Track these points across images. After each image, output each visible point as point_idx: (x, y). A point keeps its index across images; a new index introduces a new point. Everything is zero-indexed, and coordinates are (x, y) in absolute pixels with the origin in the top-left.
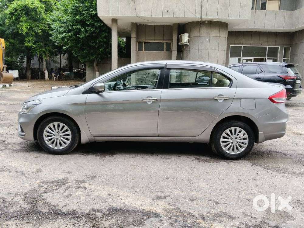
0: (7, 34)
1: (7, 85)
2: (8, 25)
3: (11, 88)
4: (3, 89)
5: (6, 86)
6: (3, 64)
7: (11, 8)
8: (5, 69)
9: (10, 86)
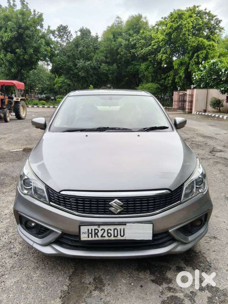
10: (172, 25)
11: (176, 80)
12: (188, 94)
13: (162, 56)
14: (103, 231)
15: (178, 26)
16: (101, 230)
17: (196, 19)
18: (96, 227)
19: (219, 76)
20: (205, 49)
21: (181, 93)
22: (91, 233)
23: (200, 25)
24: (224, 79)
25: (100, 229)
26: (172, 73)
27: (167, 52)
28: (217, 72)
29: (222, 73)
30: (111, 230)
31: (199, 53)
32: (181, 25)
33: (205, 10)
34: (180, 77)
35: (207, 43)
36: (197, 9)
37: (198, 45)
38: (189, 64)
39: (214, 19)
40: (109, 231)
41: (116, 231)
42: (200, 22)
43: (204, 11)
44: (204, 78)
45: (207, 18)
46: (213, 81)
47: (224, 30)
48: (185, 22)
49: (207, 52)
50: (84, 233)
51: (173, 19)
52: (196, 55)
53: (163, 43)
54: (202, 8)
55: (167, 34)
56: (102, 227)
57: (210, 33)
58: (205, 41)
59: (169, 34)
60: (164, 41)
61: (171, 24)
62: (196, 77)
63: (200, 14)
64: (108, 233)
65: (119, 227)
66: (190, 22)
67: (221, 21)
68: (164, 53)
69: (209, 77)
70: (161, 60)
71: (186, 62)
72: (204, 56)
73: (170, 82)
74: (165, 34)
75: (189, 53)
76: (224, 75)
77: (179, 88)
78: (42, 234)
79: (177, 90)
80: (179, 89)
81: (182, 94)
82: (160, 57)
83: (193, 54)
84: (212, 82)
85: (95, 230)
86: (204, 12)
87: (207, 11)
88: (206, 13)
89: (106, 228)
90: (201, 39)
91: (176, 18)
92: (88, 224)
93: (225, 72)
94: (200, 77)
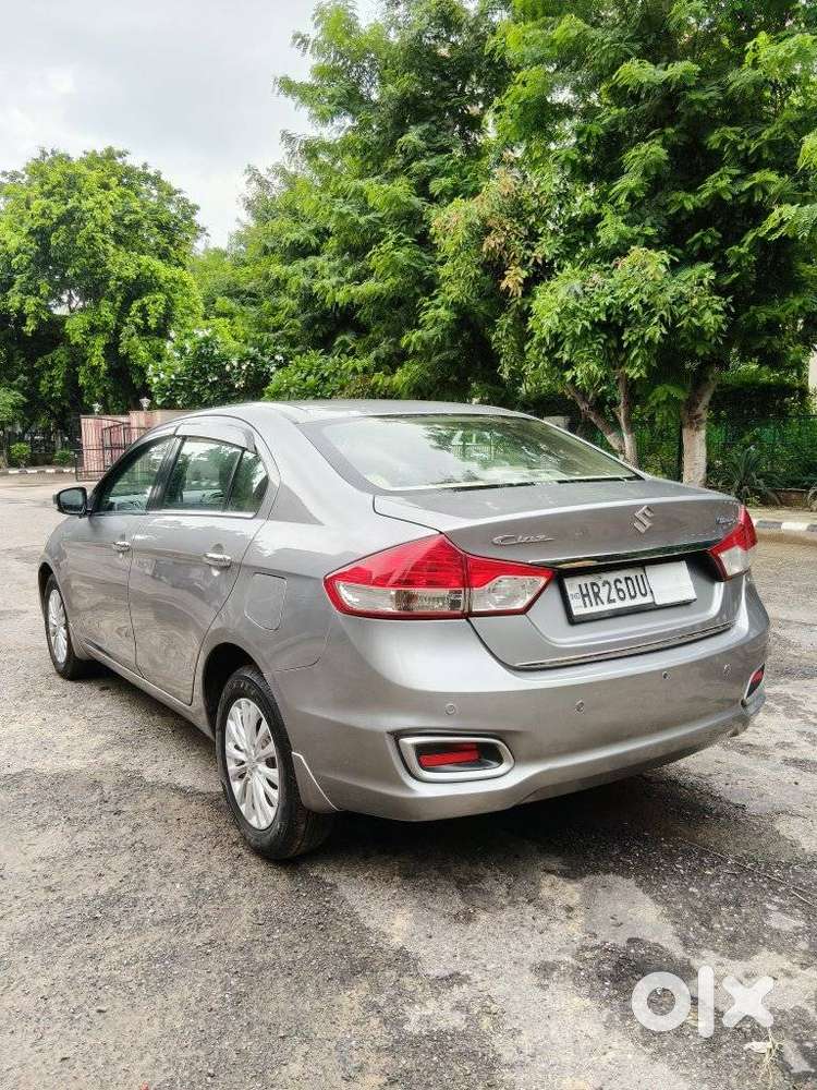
10: (48, 207)
11: (81, 381)
12: (134, 424)
13: (23, 303)
15: (70, 213)
17: (123, 196)
19: (224, 376)
20: (160, 290)
21: (107, 421)
23: (136, 213)
24: (240, 384)
26: (60, 355)
27: (38, 289)
28: (218, 364)
29: (233, 368)
31: (145, 300)
32: (76, 209)
33: (145, 166)
34: (94, 369)
35: (163, 271)
36: (119, 161)
37: (138, 277)
38: (118, 331)
39: (174, 198)
42: (135, 205)
43: (141, 170)
44: (184, 381)
45: (155, 192)
46: (208, 388)
47: (207, 235)
48: (90, 203)
49: (170, 299)
51: (46, 187)
52: (136, 305)
53: (22, 258)
54: (134, 161)
55: (32, 232)
57: (167, 240)
58: (157, 264)
59: (41, 235)
60: (25, 252)
61: (45, 202)
62: (162, 376)
63: (131, 179)
66: (105, 203)
67: (198, 208)
68: (29, 292)
69: (197, 378)
70: (19, 311)
71: (106, 324)
72: (161, 310)
73: (58, 384)
74: (25, 230)
75: (113, 299)
76: (239, 373)
77: (97, 407)
79: (89, 411)
80: (97, 410)
81: (111, 424)
82: (17, 305)
83: (128, 302)
84: (207, 391)
86: (140, 175)
87: (151, 171)
88: (147, 178)
90: (145, 259)
91: (59, 184)
93: (239, 367)
94: (173, 377)
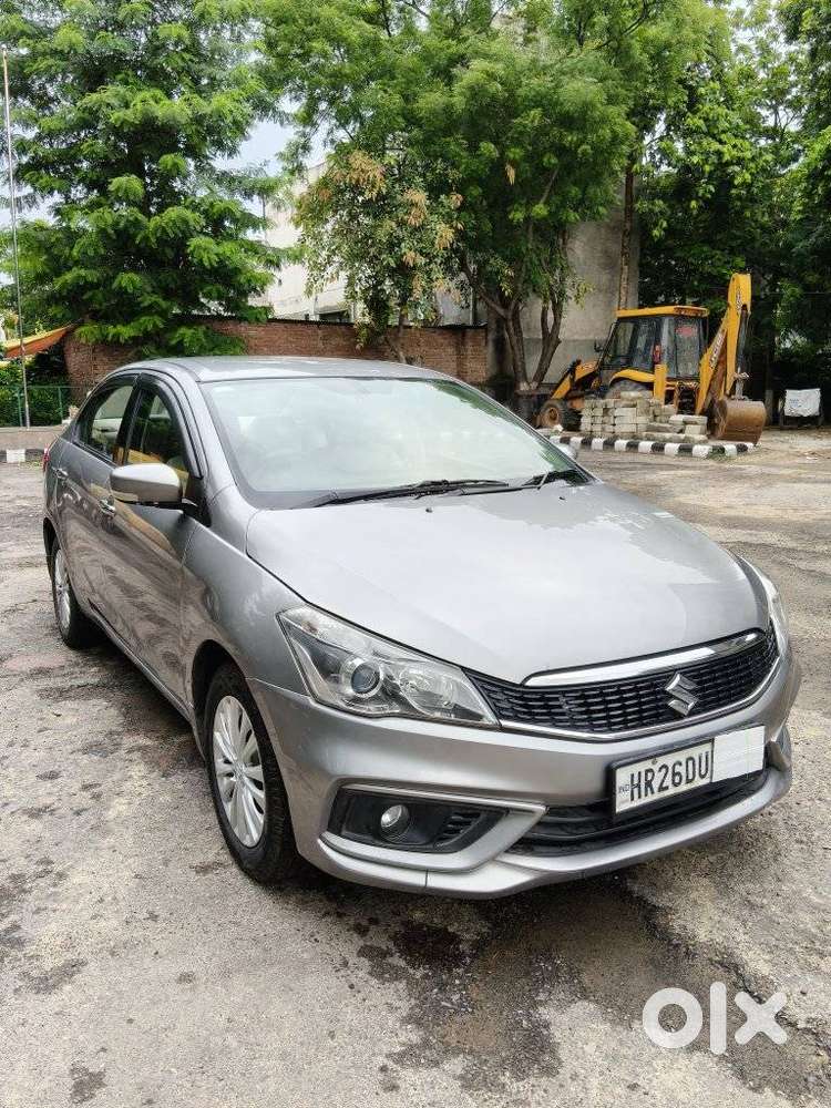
0: (800, 254)
1: (730, 447)
2: (801, 219)
3: (742, 458)
4: (711, 462)
5: (723, 450)
6: (736, 371)
7: (814, 155)
8: (739, 387)
9: (742, 449)
14: (664, 770)
16: (660, 769)
18: (648, 764)
22: (639, 786)
25: (656, 768)
30: (680, 764)
40: (678, 769)
41: (690, 763)
50: (622, 789)
56: (661, 761)
64: (674, 774)
65: (695, 752)
78: (451, 838)
85: (647, 771)
89: (669, 760)
92: (632, 759)
